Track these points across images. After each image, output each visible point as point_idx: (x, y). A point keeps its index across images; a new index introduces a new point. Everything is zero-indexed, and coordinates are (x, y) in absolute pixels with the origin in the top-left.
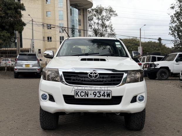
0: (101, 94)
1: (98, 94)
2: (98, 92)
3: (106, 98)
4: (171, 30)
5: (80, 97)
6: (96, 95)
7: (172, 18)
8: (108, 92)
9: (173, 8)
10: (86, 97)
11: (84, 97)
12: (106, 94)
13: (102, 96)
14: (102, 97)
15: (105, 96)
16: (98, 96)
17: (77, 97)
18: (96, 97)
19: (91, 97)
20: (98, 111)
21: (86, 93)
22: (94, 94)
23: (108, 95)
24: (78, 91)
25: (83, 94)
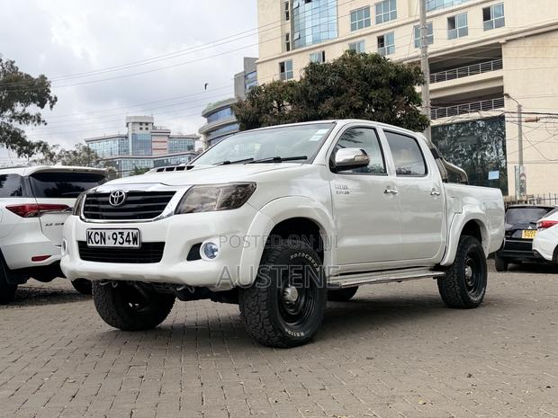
0: (125, 237)
1: (119, 240)
2: (120, 233)
3: (131, 245)
5: (95, 245)
6: (116, 239)
8: (135, 232)
10: (103, 245)
11: (99, 245)
12: (131, 239)
13: (126, 241)
14: (126, 245)
15: (131, 241)
16: (120, 243)
17: (90, 245)
18: (118, 245)
19: (110, 243)
20: (122, 275)
21: (101, 236)
22: (115, 237)
23: (135, 239)
24: (90, 231)
25: (98, 238)
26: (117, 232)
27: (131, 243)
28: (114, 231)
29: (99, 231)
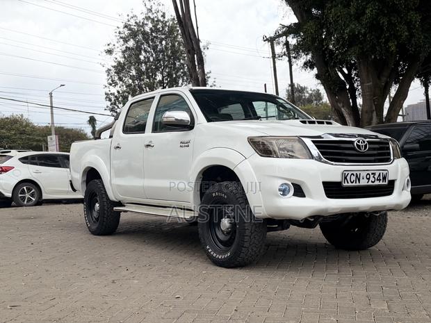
0: (376, 177)
1: (372, 179)
2: (372, 174)
3: (381, 183)
4: (110, 100)
5: (350, 184)
6: (369, 179)
7: (108, 75)
8: (385, 172)
9: (110, 52)
10: (358, 184)
11: (354, 184)
12: (381, 178)
13: (378, 180)
14: (377, 183)
15: (380, 180)
16: (372, 182)
17: (345, 184)
18: (370, 183)
19: (364, 182)
21: (357, 176)
22: (368, 177)
23: (384, 178)
24: (347, 173)
25: (353, 178)
26: (370, 173)
27: (381, 181)
28: (368, 172)
29: (355, 173)
